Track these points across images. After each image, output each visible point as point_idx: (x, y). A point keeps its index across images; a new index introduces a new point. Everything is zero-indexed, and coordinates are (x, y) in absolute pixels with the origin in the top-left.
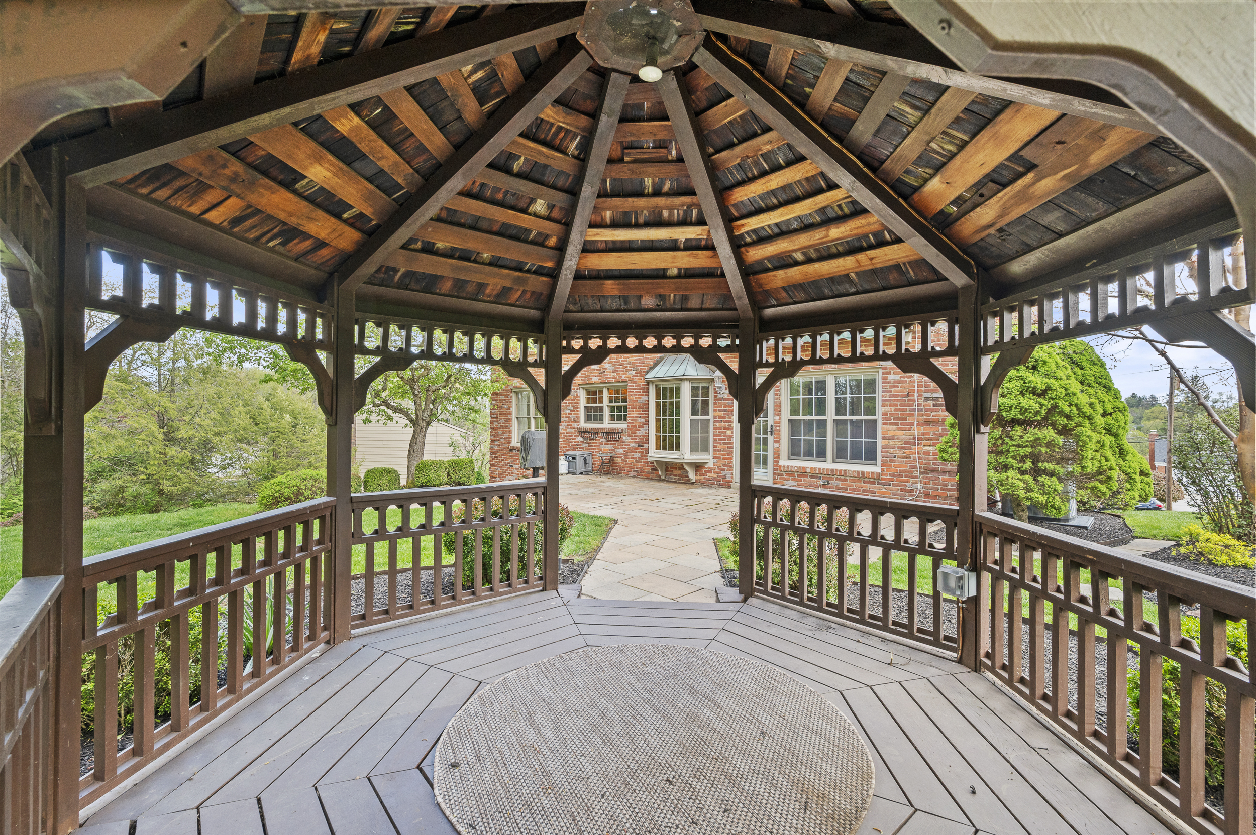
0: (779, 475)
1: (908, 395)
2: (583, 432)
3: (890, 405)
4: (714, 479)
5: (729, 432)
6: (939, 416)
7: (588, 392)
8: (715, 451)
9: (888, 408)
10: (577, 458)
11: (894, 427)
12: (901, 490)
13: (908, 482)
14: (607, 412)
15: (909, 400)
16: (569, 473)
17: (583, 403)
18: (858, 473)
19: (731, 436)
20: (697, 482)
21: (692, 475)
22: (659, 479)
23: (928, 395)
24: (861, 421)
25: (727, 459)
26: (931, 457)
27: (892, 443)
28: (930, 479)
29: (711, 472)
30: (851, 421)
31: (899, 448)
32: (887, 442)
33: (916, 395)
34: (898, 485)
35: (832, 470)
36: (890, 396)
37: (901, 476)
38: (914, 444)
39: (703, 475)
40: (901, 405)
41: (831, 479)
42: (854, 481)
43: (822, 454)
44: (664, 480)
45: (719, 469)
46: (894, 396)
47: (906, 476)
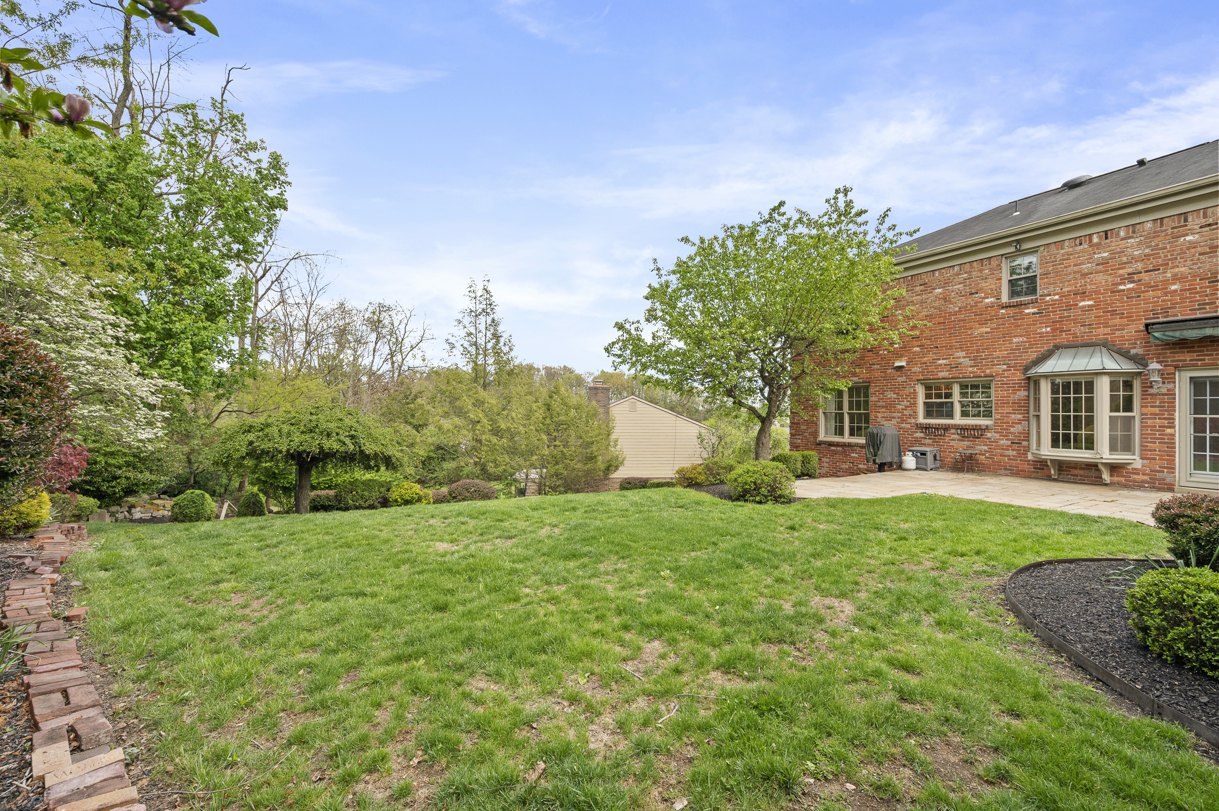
2: (925, 428)
5: (1169, 431)
7: (928, 388)
8: (1143, 450)
10: (928, 454)
14: (957, 409)
16: (917, 469)
17: (921, 399)
19: (1174, 435)
20: (1111, 483)
21: (1106, 476)
22: (1049, 478)
25: (1167, 460)
29: (1136, 474)
39: (1122, 476)
44: (1055, 480)
45: (1151, 471)
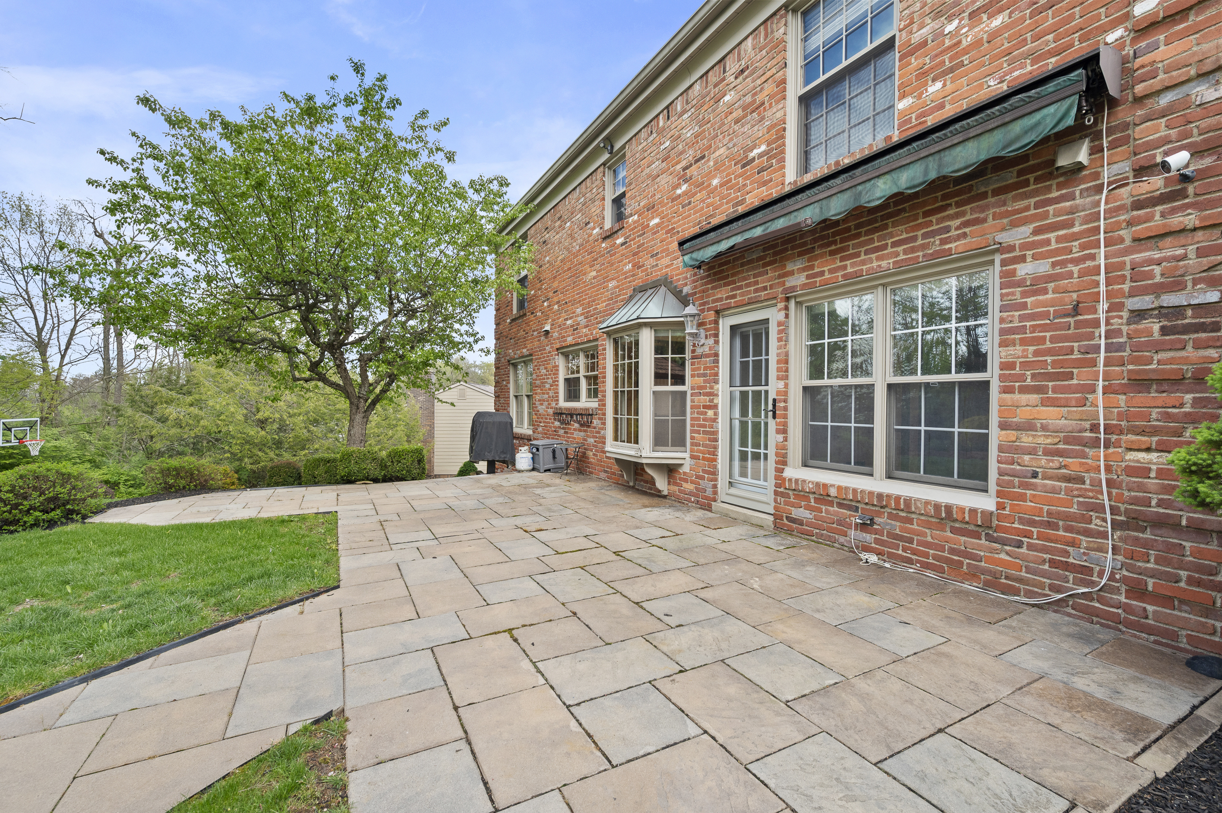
0: (782, 495)
1: (1076, 310)
2: (559, 414)
3: (1024, 342)
4: (691, 494)
5: (710, 413)
6: (1186, 361)
7: (567, 359)
8: (692, 444)
9: (1018, 349)
10: (541, 448)
11: (1034, 398)
12: (1053, 563)
13: (1073, 544)
14: (583, 386)
15: (1079, 324)
16: (534, 469)
17: (562, 374)
18: (937, 506)
19: (715, 420)
20: (669, 495)
21: (661, 483)
23: (1145, 302)
24: (953, 384)
25: (708, 460)
26: (1152, 482)
27: (1027, 440)
28: (1146, 544)
29: (686, 481)
30: (927, 385)
31: (1047, 452)
32: (1012, 435)
33: (1103, 306)
34: (1045, 550)
35: (880, 496)
36: (1022, 318)
37: (1053, 526)
38: (1095, 443)
39: (678, 485)
40: (1053, 340)
41: (879, 514)
42: (929, 525)
43: (865, 461)
44: (632, 490)
45: (698, 477)
46: (1032, 317)
47: (1068, 529)
